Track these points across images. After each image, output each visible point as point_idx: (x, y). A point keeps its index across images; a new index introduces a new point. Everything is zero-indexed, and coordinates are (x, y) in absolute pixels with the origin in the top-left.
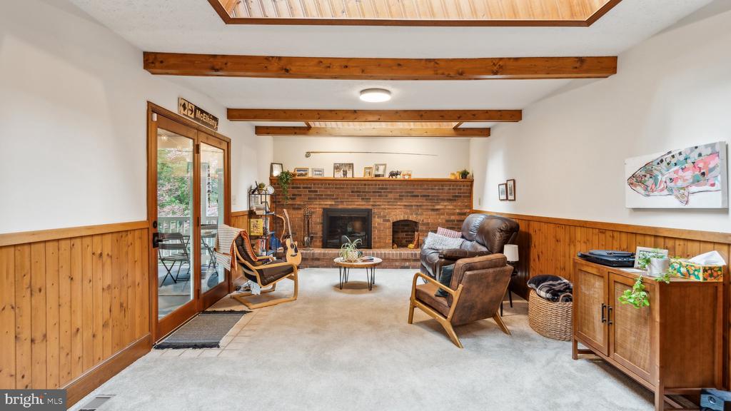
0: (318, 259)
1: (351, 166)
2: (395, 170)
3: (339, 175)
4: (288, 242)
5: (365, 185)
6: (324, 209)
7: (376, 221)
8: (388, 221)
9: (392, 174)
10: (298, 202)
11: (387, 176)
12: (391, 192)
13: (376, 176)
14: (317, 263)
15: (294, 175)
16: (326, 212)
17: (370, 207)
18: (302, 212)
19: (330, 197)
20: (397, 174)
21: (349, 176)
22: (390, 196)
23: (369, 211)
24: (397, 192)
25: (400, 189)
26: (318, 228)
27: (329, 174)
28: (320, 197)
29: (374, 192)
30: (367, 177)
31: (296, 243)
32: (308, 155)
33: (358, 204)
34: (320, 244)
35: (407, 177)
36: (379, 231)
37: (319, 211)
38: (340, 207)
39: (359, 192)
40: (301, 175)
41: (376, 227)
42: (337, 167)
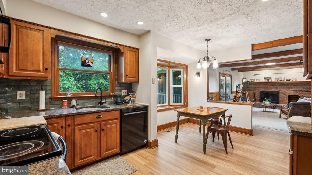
0: (258, 105)
1: (271, 78)
2: (289, 79)
3: (266, 81)
4: (248, 100)
5: (276, 84)
6: (260, 91)
7: (281, 95)
8: (286, 95)
9: (287, 80)
10: (251, 89)
11: (285, 80)
12: (287, 86)
13: (281, 81)
14: (257, 106)
15: (250, 81)
16: (261, 92)
17: (278, 91)
18: (253, 92)
19: (263, 88)
20: (290, 80)
21: (270, 81)
22: (286, 87)
23: (278, 92)
24: (290, 86)
25: (291, 85)
26: (258, 97)
27: (262, 80)
28: (259, 88)
29: (280, 86)
30: (277, 81)
31: (250, 100)
32: (255, 75)
33: (273, 90)
34: (259, 101)
35: (294, 81)
36: (282, 98)
37: (259, 92)
38: (266, 90)
39: (274, 86)
40: (252, 81)
41: (280, 97)
42: (265, 79)
